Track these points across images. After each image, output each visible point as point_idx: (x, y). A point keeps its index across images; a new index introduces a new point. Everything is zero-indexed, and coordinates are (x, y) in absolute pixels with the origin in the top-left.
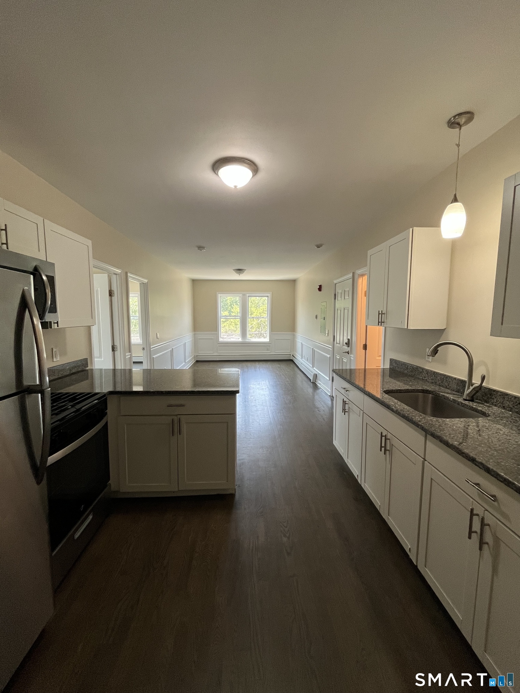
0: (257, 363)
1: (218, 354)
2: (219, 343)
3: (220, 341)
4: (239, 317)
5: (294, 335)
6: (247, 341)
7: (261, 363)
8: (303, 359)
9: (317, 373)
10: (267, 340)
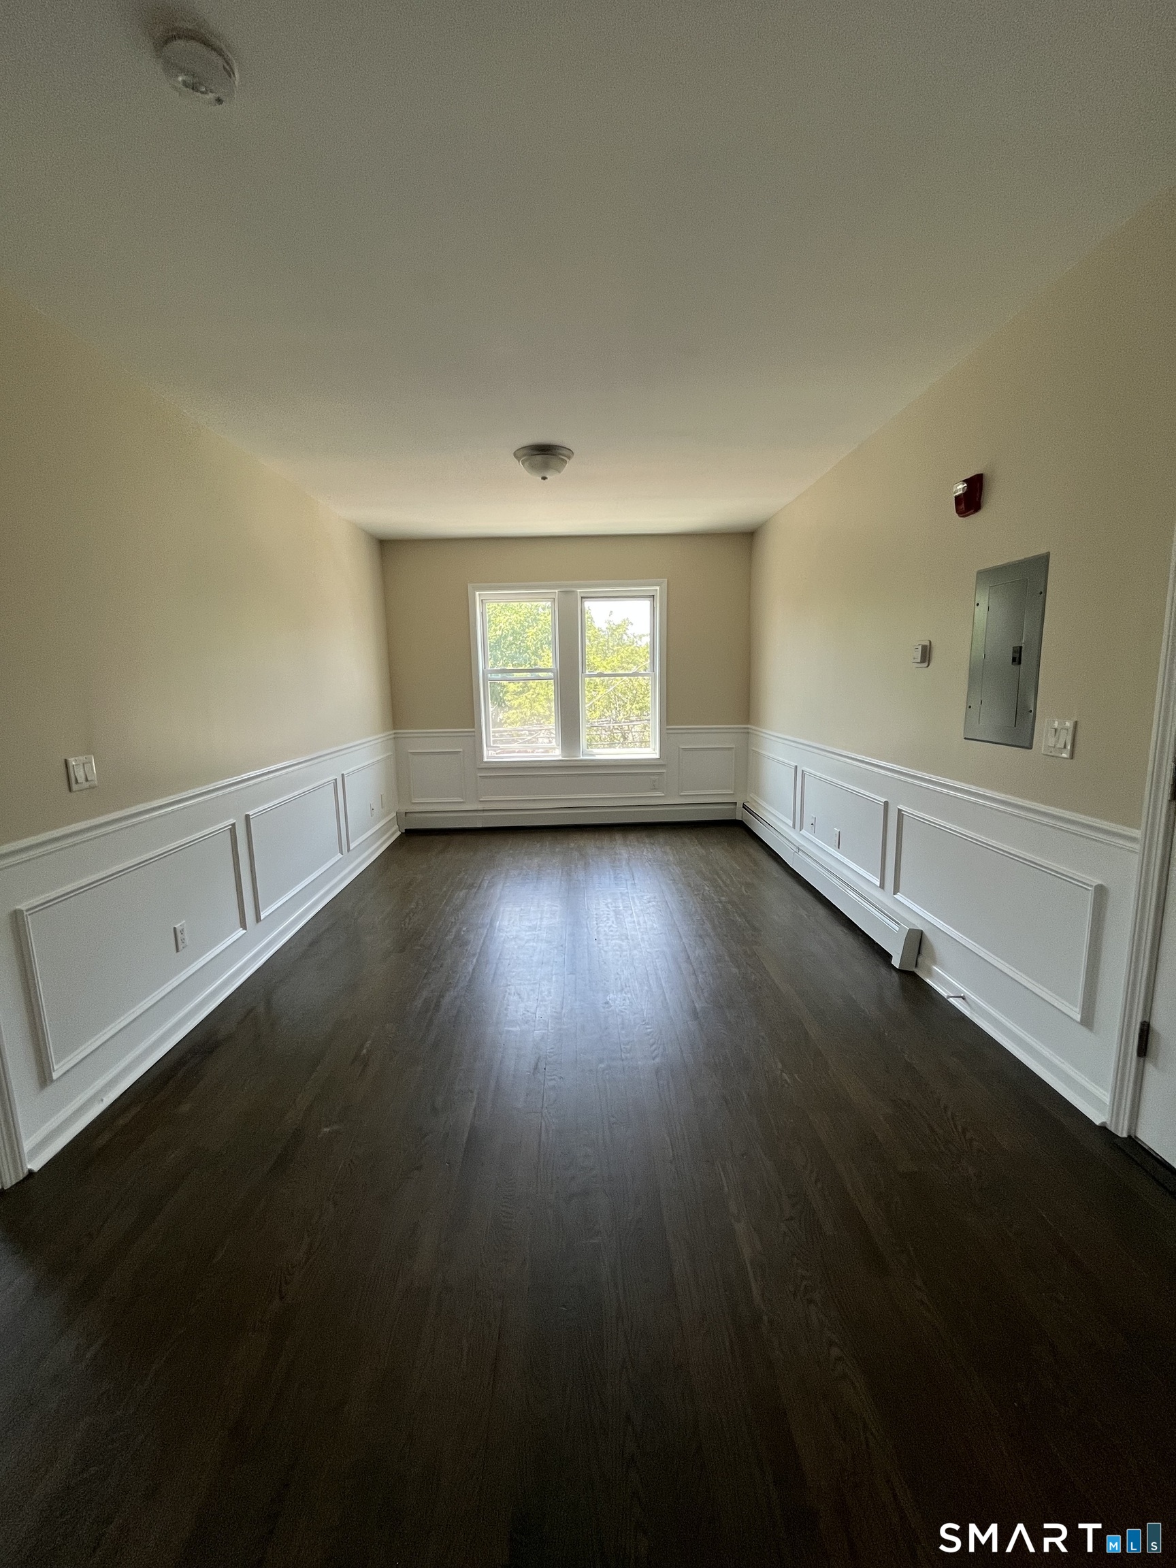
0: (618, 838)
1: (480, 807)
2: (483, 766)
3: (485, 760)
4: (551, 674)
5: (748, 733)
6: (582, 758)
7: (632, 837)
8: (803, 832)
9: (919, 926)
10: (650, 752)
